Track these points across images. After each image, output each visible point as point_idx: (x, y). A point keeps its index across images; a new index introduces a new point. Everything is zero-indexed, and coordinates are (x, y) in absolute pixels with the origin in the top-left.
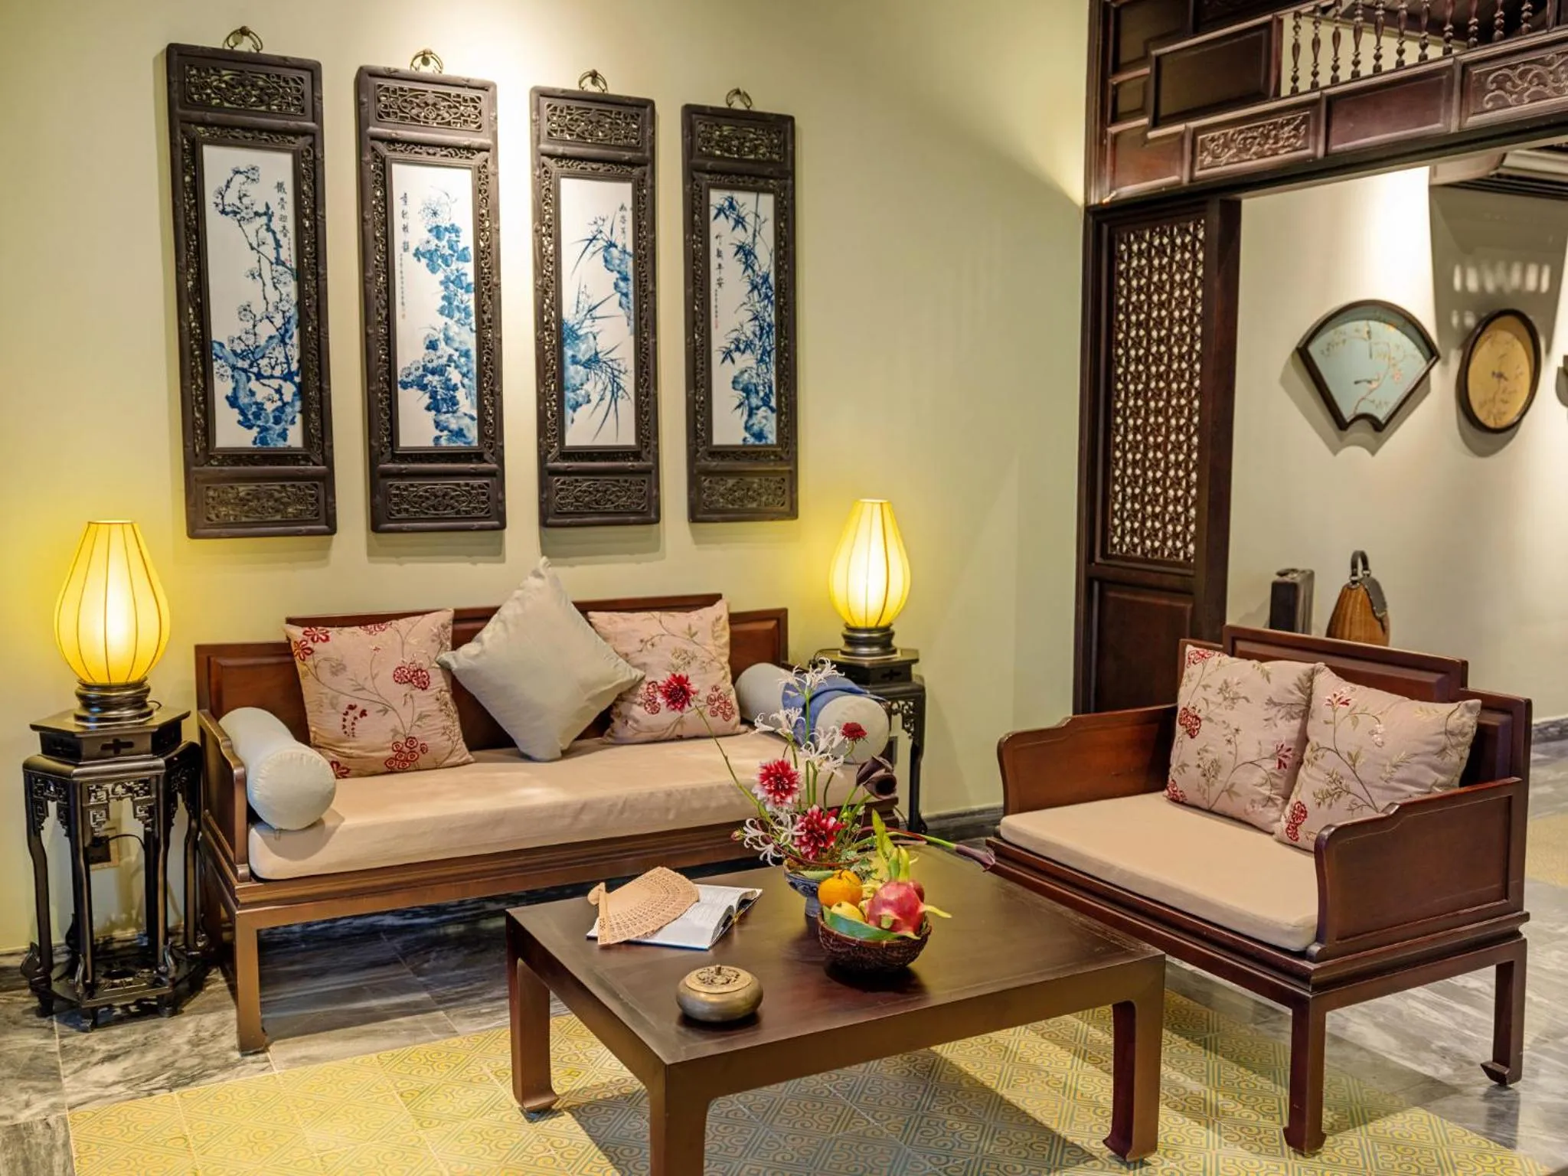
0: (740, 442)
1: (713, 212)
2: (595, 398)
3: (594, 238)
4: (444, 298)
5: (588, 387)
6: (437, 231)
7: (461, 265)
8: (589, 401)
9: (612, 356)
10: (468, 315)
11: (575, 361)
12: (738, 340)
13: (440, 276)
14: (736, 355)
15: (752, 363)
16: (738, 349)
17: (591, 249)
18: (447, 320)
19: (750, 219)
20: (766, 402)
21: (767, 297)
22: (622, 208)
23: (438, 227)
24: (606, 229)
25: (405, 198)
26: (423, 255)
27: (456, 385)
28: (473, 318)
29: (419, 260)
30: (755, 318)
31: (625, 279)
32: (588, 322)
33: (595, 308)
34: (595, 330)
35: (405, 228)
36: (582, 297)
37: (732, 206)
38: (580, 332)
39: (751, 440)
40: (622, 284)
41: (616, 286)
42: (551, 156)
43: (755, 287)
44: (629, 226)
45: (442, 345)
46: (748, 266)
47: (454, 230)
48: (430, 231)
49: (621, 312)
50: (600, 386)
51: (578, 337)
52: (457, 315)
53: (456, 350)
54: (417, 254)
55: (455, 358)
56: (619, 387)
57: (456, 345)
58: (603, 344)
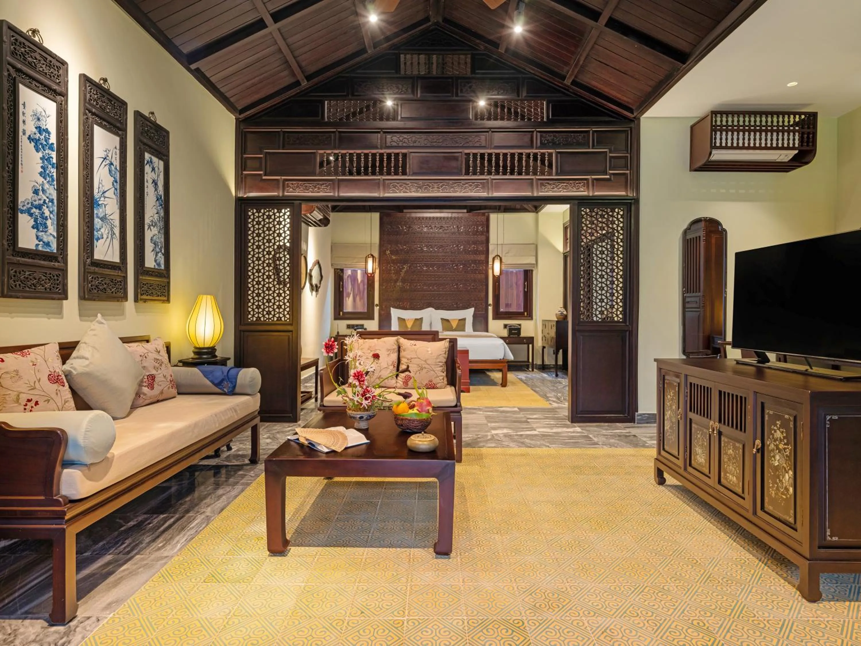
0: (153, 267)
1: (146, 162)
2: (105, 236)
3: (105, 159)
4: (42, 167)
5: (102, 230)
6: (39, 129)
7: (50, 152)
8: (102, 238)
9: (111, 217)
10: (53, 180)
11: (98, 217)
12: (152, 221)
13: (40, 155)
14: (152, 227)
15: (156, 232)
16: (152, 225)
17: (104, 163)
18: (43, 180)
19: (156, 169)
20: (161, 251)
21: (161, 205)
22: (116, 148)
23: (40, 127)
24: (110, 155)
25: (24, 104)
26: (32, 140)
27: (47, 217)
28: (55, 182)
29: (30, 142)
30: (157, 213)
31: (116, 182)
32: (102, 199)
33: (105, 192)
34: (105, 203)
35: (24, 122)
36: (101, 186)
37: (151, 162)
38: (100, 203)
39: (157, 267)
40: (115, 184)
41: (113, 184)
42: (90, 111)
43: (158, 200)
44: (118, 156)
45: (41, 193)
46: (156, 190)
47: (47, 131)
48: (36, 128)
49: (114, 197)
50: (107, 231)
51: (99, 205)
52: (48, 179)
53: (48, 198)
54: (29, 138)
55: (47, 202)
56: (114, 234)
57: (48, 195)
58: (108, 211)
